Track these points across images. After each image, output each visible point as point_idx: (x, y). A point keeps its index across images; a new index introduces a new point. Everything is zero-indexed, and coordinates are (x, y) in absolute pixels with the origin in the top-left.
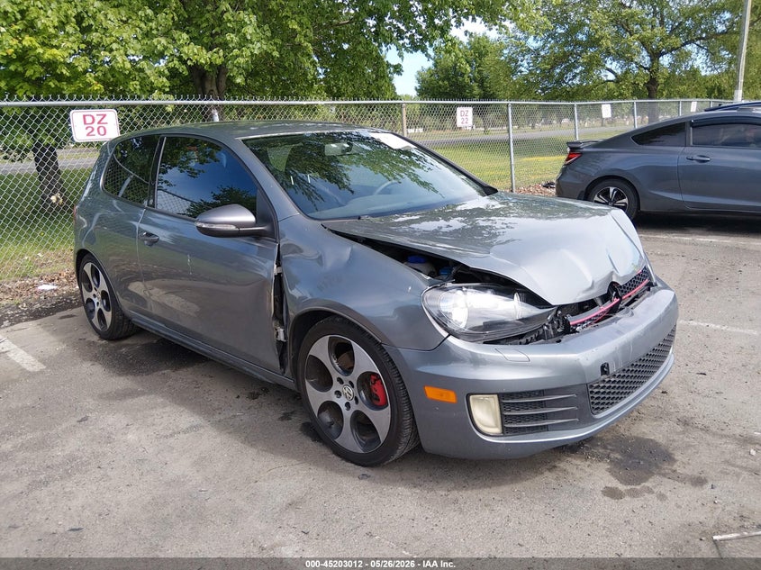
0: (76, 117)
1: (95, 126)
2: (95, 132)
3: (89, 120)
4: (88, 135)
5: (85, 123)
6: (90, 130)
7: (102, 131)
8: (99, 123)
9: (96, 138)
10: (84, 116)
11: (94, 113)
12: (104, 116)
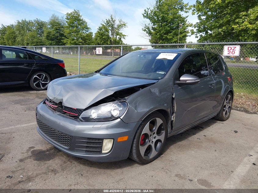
0: (226, 48)
1: (231, 51)
2: (231, 53)
3: (230, 49)
4: (228, 54)
5: (228, 50)
6: (229, 52)
7: (233, 53)
8: (233, 50)
9: (231, 55)
10: (228, 47)
11: (232, 46)
12: (235, 47)
